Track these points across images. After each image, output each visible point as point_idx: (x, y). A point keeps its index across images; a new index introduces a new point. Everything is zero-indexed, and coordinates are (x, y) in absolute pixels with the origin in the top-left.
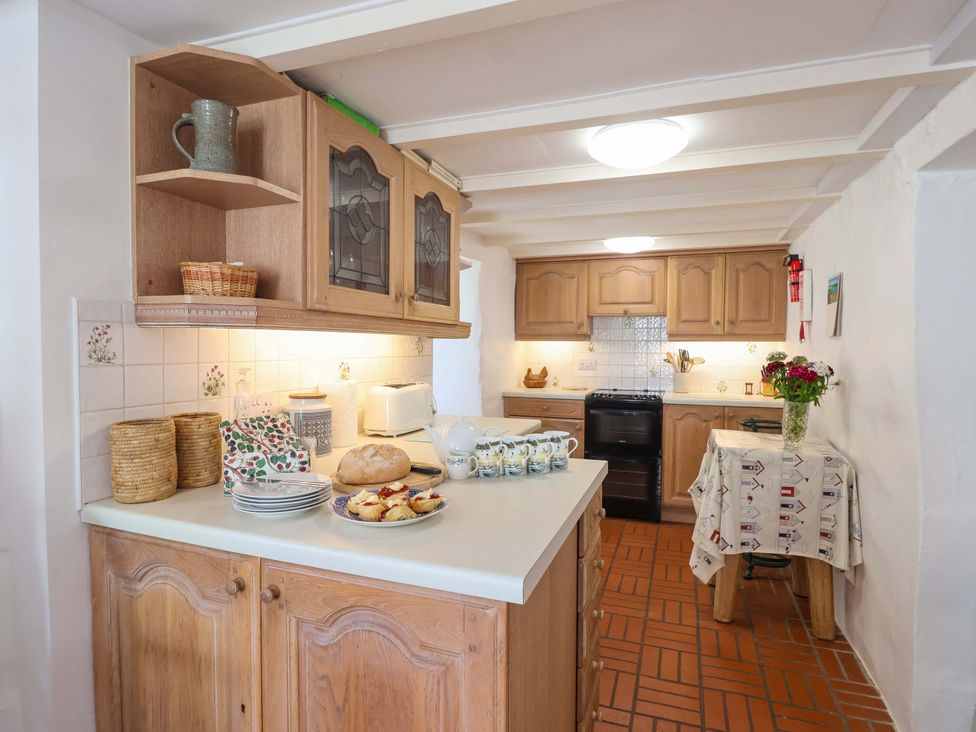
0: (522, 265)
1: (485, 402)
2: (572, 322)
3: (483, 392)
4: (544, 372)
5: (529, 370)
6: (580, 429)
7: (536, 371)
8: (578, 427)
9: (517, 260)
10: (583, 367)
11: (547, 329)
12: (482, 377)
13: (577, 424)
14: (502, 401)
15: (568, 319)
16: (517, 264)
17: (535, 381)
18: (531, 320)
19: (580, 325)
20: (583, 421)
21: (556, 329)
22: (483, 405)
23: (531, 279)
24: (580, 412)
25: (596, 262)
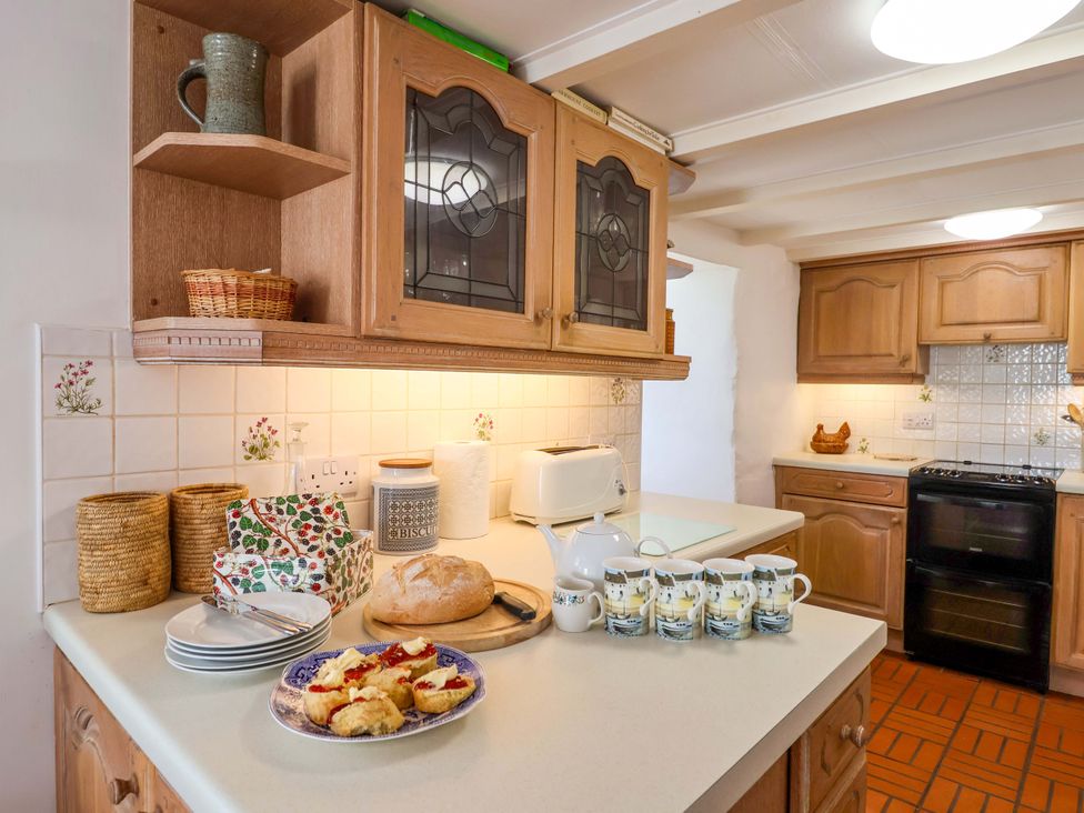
0: (810, 272)
1: (741, 472)
2: (891, 355)
3: (738, 457)
4: (845, 431)
5: (820, 428)
6: (899, 523)
7: (832, 429)
8: (895, 519)
9: (801, 264)
10: (911, 424)
11: (848, 366)
12: (736, 436)
13: (893, 515)
14: (771, 472)
15: (883, 351)
16: (802, 271)
17: (831, 442)
18: (822, 351)
19: (905, 360)
20: (904, 511)
21: (864, 366)
22: (737, 477)
23: (823, 291)
24: (900, 495)
25: (933, 260)
